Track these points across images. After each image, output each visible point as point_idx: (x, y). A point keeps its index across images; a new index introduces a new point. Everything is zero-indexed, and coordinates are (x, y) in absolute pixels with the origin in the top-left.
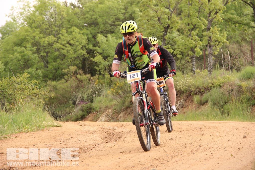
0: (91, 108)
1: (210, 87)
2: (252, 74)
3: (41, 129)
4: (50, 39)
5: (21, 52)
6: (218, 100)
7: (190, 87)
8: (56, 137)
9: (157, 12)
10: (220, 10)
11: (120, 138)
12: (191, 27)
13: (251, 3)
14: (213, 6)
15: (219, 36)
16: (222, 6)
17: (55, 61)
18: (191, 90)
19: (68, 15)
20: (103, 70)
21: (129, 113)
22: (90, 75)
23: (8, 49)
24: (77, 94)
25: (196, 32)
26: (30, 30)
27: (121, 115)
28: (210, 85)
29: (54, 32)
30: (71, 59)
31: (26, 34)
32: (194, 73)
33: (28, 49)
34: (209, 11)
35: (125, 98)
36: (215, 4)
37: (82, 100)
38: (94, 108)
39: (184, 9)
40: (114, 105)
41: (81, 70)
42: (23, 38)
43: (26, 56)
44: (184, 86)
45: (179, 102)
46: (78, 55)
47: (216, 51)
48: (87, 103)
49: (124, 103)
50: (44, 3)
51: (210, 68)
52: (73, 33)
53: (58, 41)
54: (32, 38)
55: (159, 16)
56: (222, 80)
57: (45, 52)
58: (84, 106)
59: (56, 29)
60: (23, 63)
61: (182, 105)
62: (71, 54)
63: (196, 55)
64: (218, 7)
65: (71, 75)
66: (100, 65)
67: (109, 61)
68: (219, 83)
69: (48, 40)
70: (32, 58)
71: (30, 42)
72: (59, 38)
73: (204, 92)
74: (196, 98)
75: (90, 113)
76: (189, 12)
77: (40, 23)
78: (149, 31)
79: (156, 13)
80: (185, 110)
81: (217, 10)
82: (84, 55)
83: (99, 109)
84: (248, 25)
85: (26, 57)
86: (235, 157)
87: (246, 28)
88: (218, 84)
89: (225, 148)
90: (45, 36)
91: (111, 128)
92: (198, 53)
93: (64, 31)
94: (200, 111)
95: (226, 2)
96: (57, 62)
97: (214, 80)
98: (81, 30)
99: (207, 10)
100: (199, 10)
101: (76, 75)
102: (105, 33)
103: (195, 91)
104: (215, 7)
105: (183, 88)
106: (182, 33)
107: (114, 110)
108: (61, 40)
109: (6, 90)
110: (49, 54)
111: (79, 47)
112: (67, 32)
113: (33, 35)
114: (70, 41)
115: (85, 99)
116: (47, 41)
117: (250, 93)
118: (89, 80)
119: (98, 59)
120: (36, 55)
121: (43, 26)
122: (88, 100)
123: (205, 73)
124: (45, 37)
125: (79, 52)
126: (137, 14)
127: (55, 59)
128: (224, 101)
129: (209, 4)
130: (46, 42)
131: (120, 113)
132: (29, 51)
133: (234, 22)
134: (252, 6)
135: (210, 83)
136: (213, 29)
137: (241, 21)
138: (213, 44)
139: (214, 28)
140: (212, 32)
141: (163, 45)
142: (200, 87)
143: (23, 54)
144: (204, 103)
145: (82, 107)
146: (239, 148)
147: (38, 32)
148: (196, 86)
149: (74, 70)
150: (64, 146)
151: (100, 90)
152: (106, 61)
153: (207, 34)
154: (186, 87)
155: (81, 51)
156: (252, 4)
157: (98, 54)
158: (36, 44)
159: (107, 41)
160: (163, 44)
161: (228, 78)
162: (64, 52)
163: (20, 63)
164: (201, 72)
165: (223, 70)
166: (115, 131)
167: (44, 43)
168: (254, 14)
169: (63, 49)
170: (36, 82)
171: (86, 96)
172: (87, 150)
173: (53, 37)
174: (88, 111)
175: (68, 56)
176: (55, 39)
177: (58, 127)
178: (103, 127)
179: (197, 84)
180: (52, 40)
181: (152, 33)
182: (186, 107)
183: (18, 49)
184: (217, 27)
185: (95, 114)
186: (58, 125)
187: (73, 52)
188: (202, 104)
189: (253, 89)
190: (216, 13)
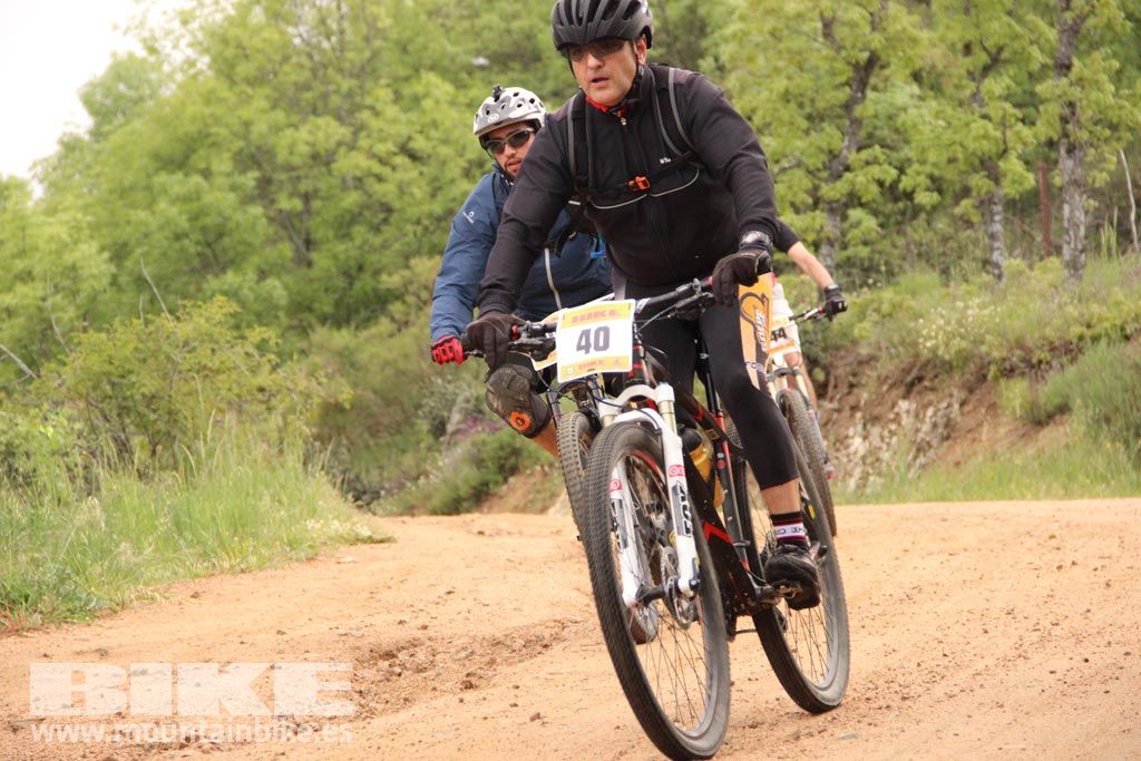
0: (516, 452)
1: (1075, 341)
3: (303, 554)
4: (321, 135)
5: (185, 199)
6: (1118, 398)
7: (983, 342)
8: (374, 590)
12: (979, 61)
15: (1111, 100)
17: (346, 236)
18: (988, 354)
19: (398, 16)
23: (126, 183)
24: (450, 388)
25: (1004, 85)
26: (224, 91)
28: (1077, 330)
29: (335, 100)
30: (418, 222)
31: (207, 111)
32: (1000, 277)
33: (219, 181)
37: (476, 414)
42: (192, 129)
43: (207, 214)
44: (950, 336)
45: (930, 412)
46: (449, 205)
47: (1102, 170)
48: (497, 429)
51: (1076, 249)
52: (427, 104)
53: (355, 141)
54: (237, 128)
55: (825, 14)
56: (1131, 306)
57: (299, 196)
58: (484, 443)
59: (347, 84)
60: (199, 249)
61: (947, 425)
62: (419, 202)
63: (1009, 189)
65: (418, 297)
68: (1118, 322)
69: (311, 139)
70: (238, 225)
71: (229, 150)
72: (360, 129)
73: (1047, 363)
74: (1015, 393)
75: (512, 475)
77: (270, 61)
78: (781, 84)
80: (960, 449)
85: (209, 221)
88: (1115, 325)
90: (295, 118)
92: (1014, 182)
93: (383, 94)
94: (1031, 451)
96: (352, 239)
97: (1095, 308)
98: (460, 86)
103: (1004, 360)
105: (947, 345)
106: (932, 88)
108: (369, 136)
109: (133, 378)
110: (316, 204)
111: (454, 169)
112: (398, 97)
113: (239, 117)
114: (410, 138)
116: (307, 143)
120: (256, 210)
121: (286, 74)
123: (1050, 276)
124: (295, 127)
125: (455, 191)
127: (344, 226)
130: (304, 149)
132: (223, 193)
135: (1076, 320)
136: (1085, 66)
138: (1084, 135)
139: (1088, 61)
140: (1080, 79)
141: (848, 148)
142: (1028, 338)
143: (194, 204)
144: (1050, 417)
145: (474, 444)
147: (263, 104)
148: (1011, 337)
150: (419, 634)
153: (1058, 92)
154: (964, 344)
155: (465, 185)
158: (254, 157)
160: (846, 143)
162: (386, 191)
163: (182, 250)
164: (1031, 267)
165: (1135, 258)
167: (291, 153)
169: (380, 179)
170: (266, 336)
172: (524, 650)
173: (334, 124)
174: (503, 465)
175: (402, 210)
176: (341, 132)
177: (377, 542)
179: (1016, 326)
180: (328, 137)
181: (796, 91)
182: (964, 437)
183: (176, 183)
184: (1104, 55)
185: (537, 478)
186: (377, 537)
187: (428, 189)
188: (1039, 419)
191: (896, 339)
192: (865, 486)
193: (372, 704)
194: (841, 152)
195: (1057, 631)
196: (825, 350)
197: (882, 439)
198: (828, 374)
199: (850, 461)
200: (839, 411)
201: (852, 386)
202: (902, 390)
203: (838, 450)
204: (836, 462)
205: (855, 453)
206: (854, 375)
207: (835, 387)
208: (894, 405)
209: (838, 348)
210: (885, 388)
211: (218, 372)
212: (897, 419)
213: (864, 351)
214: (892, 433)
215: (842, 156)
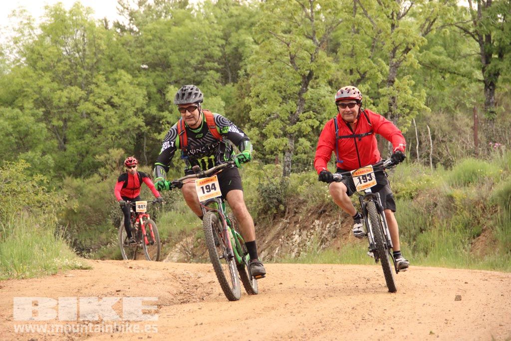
2: (474, 173)
3: (50, 272)
4: (73, 94)
5: (12, 119)
6: (407, 223)
8: (80, 289)
9: (288, 45)
10: (414, 45)
11: (208, 294)
12: (356, 77)
13: (476, 31)
14: (401, 37)
15: (411, 97)
16: (419, 36)
17: (81, 138)
19: (109, 45)
22: (151, 167)
25: (366, 88)
26: (31, 73)
29: (80, 79)
30: (113, 134)
31: (23, 81)
33: (27, 111)
34: (392, 45)
39: (344, 41)
40: (199, 229)
42: (17, 89)
43: (22, 126)
45: (328, 226)
46: (128, 127)
47: (405, 127)
50: (63, 21)
52: (120, 83)
53: (88, 98)
54: (36, 89)
55: (292, 53)
56: (414, 185)
57: (62, 120)
59: (85, 73)
60: (17, 140)
61: (334, 232)
62: (115, 125)
64: (411, 40)
65: (112, 166)
68: (409, 191)
69: (68, 96)
70: (34, 130)
71: (32, 98)
72: (91, 92)
76: (353, 47)
77: (52, 61)
78: (272, 82)
79: (286, 47)
80: (341, 242)
81: (408, 44)
82: (140, 126)
83: (167, 236)
84: (468, 76)
85: (22, 128)
86: (438, 337)
87: (465, 81)
88: (407, 193)
89: (419, 319)
90: (62, 86)
91: (191, 275)
93: (102, 78)
95: (427, 29)
96: (84, 140)
97: (399, 185)
98: (135, 76)
99: (388, 45)
100: (374, 43)
104: (405, 39)
107: (197, 239)
108: (94, 96)
110: (69, 124)
111: (131, 113)
112: (107, 79)
113: (38, 85)
114: (112, 98)
116: (66, 97)
117: (470, 211)
120: (43, 125)
121: (59, 67)
124: (62, 90)
125: (130, 121)
126: (249, 47)
127: (81, 134)
128: (417, 227)
129: (392, 32)
130: (65, 100)
132: (28, 116)
133: (440, 69)
134: (478, 38)
136: (400, 82)
137: (456, 68)
138: (398, 111)
139: (402, 80)
140: (398, 87)
141: (299, 111)
143: (16, 121)
146: (446, 320)
147: (48, 79)
149: (119, 157)
151: (170, 197)
153: (388, 92)
155: (135, 119)
156: (478, 35)
157: (167, 125)
158: (43, 102)
160: (298, 109)
161: (428, 181)
162: (101, 119)
163: (9, 141)
165: (418, 165)
166: (199, 280)
167: (59, 101)
168: (480, 54)
169: (98, 114)
170: (42, 178)
173: (79, 89)
175: (106, 128)
176: (83, 93)
177: (84, 269)
178: (176, 273)
180: (76, 95)
181: (278, 86)
182: (342, 237)
183: (8, 111)
184: (408, 78)
186: (84, 267)
187: (118, 120)
189: (477, 203)
190: (406, 50)
191: (315, 193)
192: (299, 256)
194: (296, 112)
196: (285, 197)
197: (307, 237)
198: (286, 207)
199: (293, 245)
200: (289, 223)
201: (296, 213)
202: (316, 216)
203: (288, 240)
204: (287, 245)
205: (296, 241)
206: (297, 208)
207: (289, 213)
208: (313, 222)
209: (290, 196)
210: (309, 215)
211: (20, 193)
212: (314, 228)
213: (301, 198)
214: (311, 234)
215: (296, 115)
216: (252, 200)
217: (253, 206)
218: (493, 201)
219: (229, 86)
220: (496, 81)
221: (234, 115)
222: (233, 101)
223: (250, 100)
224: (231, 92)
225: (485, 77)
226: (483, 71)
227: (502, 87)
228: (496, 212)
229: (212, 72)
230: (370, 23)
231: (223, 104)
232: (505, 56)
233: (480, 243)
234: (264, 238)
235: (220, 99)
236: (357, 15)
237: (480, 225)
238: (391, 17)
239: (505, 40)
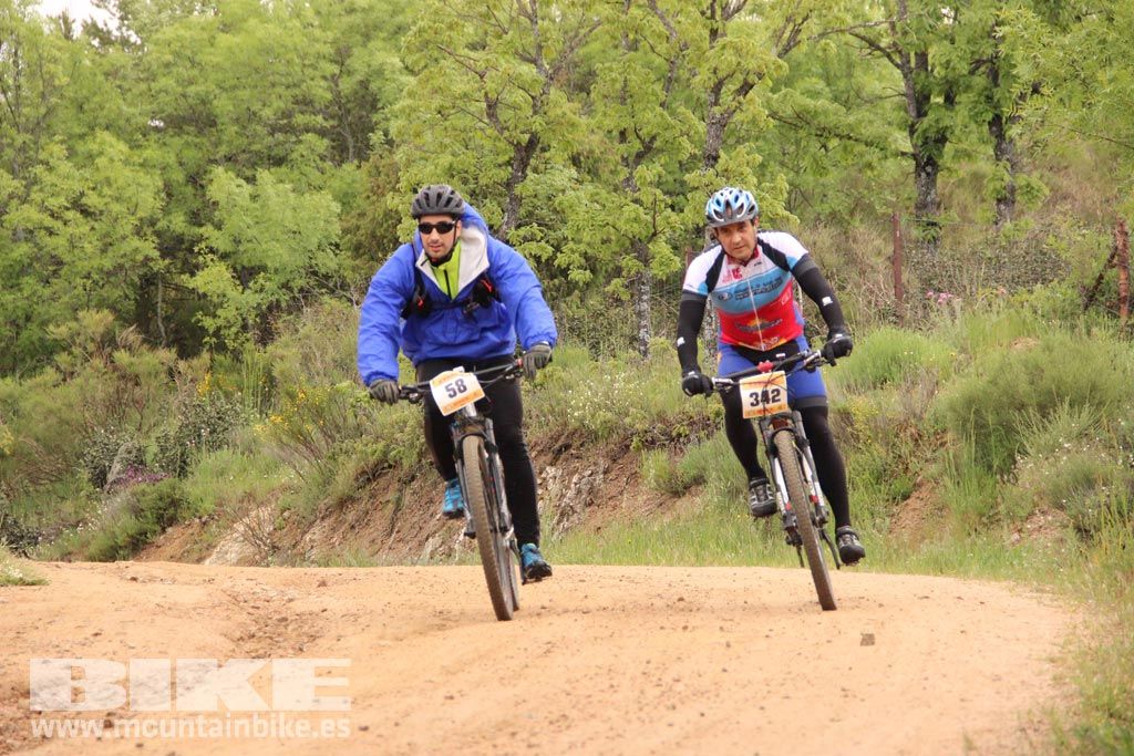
0: (175, 503)
1: (712, 416)
2: (893, 359)
7: (627, 415)
8: (21, 631)
9: (482, 77)
10: (761, 76)
11: (313, 638)
12: (633, 148)
13: (895, 44)
14: (731, 56)
16: (772, 56)
17: (15, 287)
18: (631, 426)
19: (74, 74)
20: (234, 330)
21: (353, 527)
22: (174, 350)
24: (113, 438)
25: (655, 172)
27: (316, 533)
29: (9, 153)
30: (88, 276)
32: (645, 353)
34: (711, 76)
35: (333, 457)
36: (738, 51)
37: (137, 464)
38: (191, 499)
39: (604, 68)
40: (285, 489)
41: (131, 329)
44: (597, 407)
45: (574, 480)
46: (120, 261)
48: (157, 480)
49: (327, 480)
52: (101, 162)
53: (28, 195)
55: (490, 95)
58: (144, 493)
59: (20, 139)
61: (590, 492)
62: (90, 257)
63: (657, 271)
64: (752, 64)
65: (85, 348)
66: (221, 305)
67: (261, 290)
72: (35, 181)
73: (686, 436)
74: (654, 464)
75: (171, 525)
76: (625, 81)
78: (446, 159)
79: (476, 82)
80: (601, 515)
81: (748, 74)
82: (147, 259)
83: (212, 507)
84: (880, 143)
87: (873, 155)
91: (274, 594)
92: (662, 264)
93: (58, 150)
94: (667, 520)
95: (789, 41)
96: (20, 290)
98: (134, 146)
99: (703, 78)
100: (671, 71)
101: (108, 350)
102: (247, 163)
103: (646, 432)
104: (739, 63)
105: (593, 416)
106: (588, 173)
107: (283, 511)
108: (41, 190)
111: (128, 229)
112: (72, 153)
114: (82, 194)
115: (149, 458)
117: (887, 444)
118: (171, 373)
119: (212, 278)
122: (162, 467)
125: (127, 247)
126: (394, 81)
127: (13, 277)
129: (712, 47)
131: (311, 524)
133: (817, 129)
134: (898, 61)
136: (731, 158)
137: (851, 127)
139: (733, 154)
140: (726, 170)
141: (508, 224)
142: (669, 413)
144: (687, 487)
145: (134, 494)
146: (844, 690)
148: (654, 411)
149: (101, 329)
151: (219, 419)
152: (248, 292)
153: (705, 181)
154: (609, 415)
155: (136, 242)
156: (900, 52)
157: (211, 256)
159: (254, 198)
160: (506, 219)
162: (57, 244)
166: (290, 605)
168: (900, 94)
169: (51, 232)
171: (153, 448)
173: (7, 176)
174: (162, 516)
175: (72, 264)
176: (16, 185)
177: (28, 584)
178: (237, 589)
179: (658, 400)
181: (461, 167)
182: (606, 503)
184: (748, 149)
185: (196, 528)
186: (30, 580)
187: (100, 244)
188: (678, 489)
189: (903, 426)
190: (742, 87)
193: (9, 741)
194: (501, 227)
195: (679, 687)
202: (550, 457)
208: (541, 470)
212: (544, 484)
215: (500, 234)
216: (405, 422)
217: (406, 438)
218: (936, 421)
219: (349, 167)
220: (941, 155)
221: (362, 231)
222: (360, 201)
223: (397, 200)
224: (353, 181)
225: (915, 146)
226: (912, 132)
227: (954, 168)
228: (943, 444)
229: (310, 137)
230: (662, 28)
231: (336, 207)
232: (957, 99)
233: (909, 513)
234: (432, 509)
235: (330, 197)
236: (634, 11)
237: (909, 474)
238: (709, 13)
239: (958, 66)
